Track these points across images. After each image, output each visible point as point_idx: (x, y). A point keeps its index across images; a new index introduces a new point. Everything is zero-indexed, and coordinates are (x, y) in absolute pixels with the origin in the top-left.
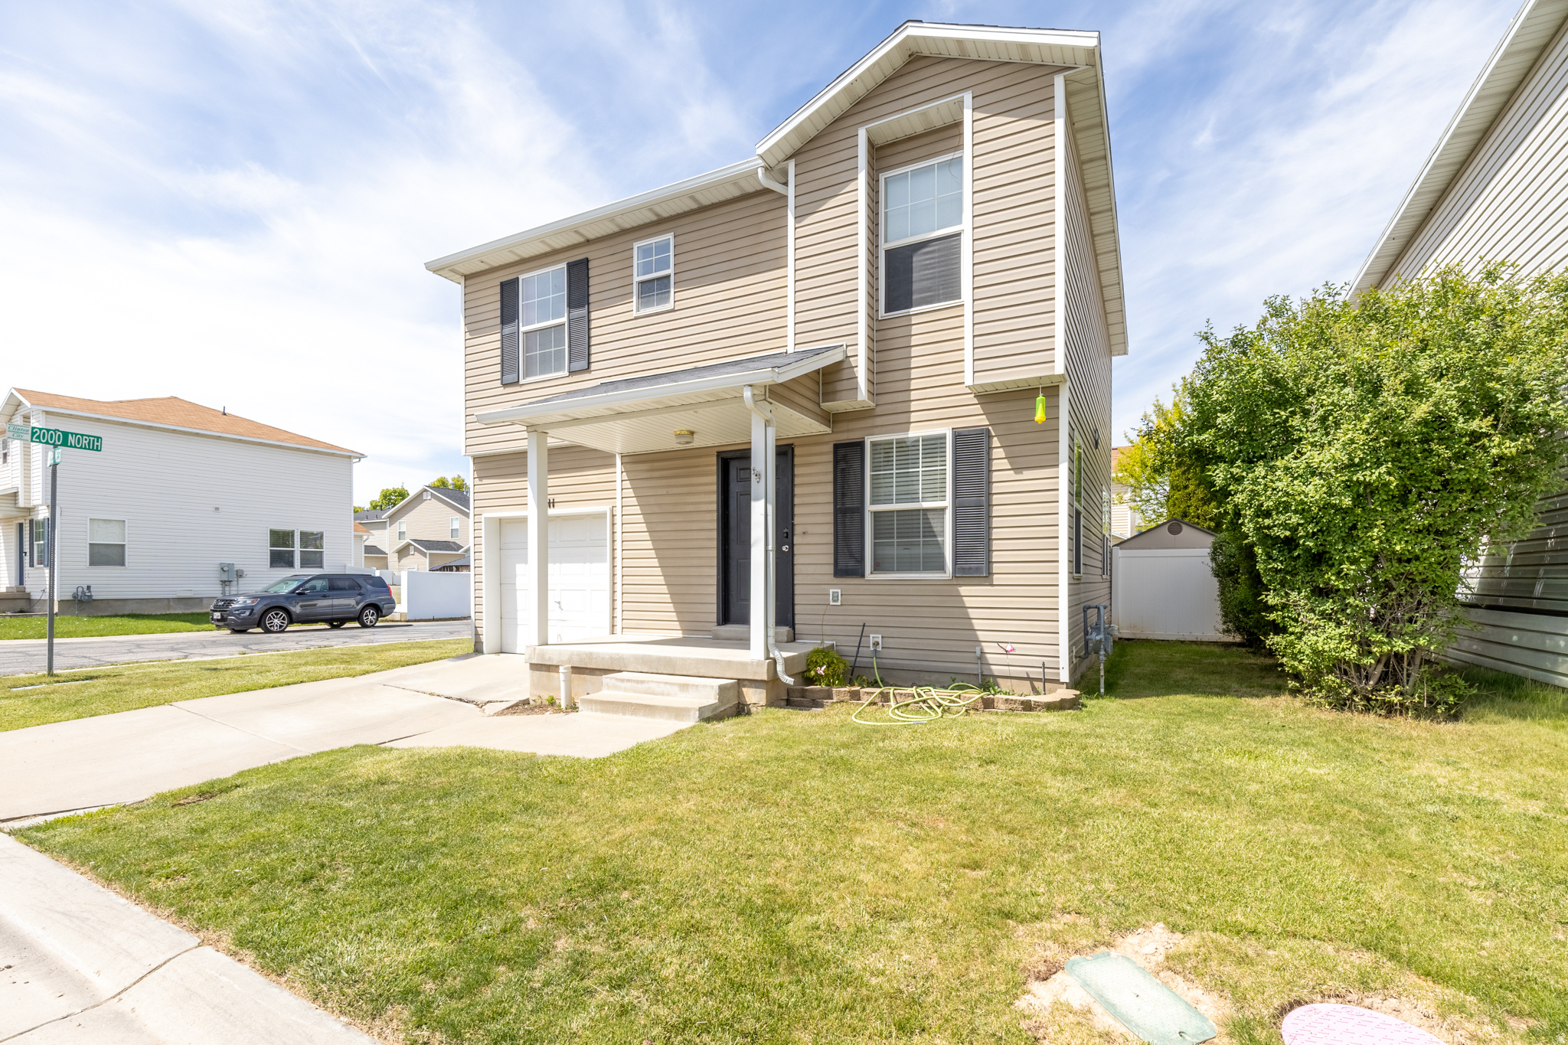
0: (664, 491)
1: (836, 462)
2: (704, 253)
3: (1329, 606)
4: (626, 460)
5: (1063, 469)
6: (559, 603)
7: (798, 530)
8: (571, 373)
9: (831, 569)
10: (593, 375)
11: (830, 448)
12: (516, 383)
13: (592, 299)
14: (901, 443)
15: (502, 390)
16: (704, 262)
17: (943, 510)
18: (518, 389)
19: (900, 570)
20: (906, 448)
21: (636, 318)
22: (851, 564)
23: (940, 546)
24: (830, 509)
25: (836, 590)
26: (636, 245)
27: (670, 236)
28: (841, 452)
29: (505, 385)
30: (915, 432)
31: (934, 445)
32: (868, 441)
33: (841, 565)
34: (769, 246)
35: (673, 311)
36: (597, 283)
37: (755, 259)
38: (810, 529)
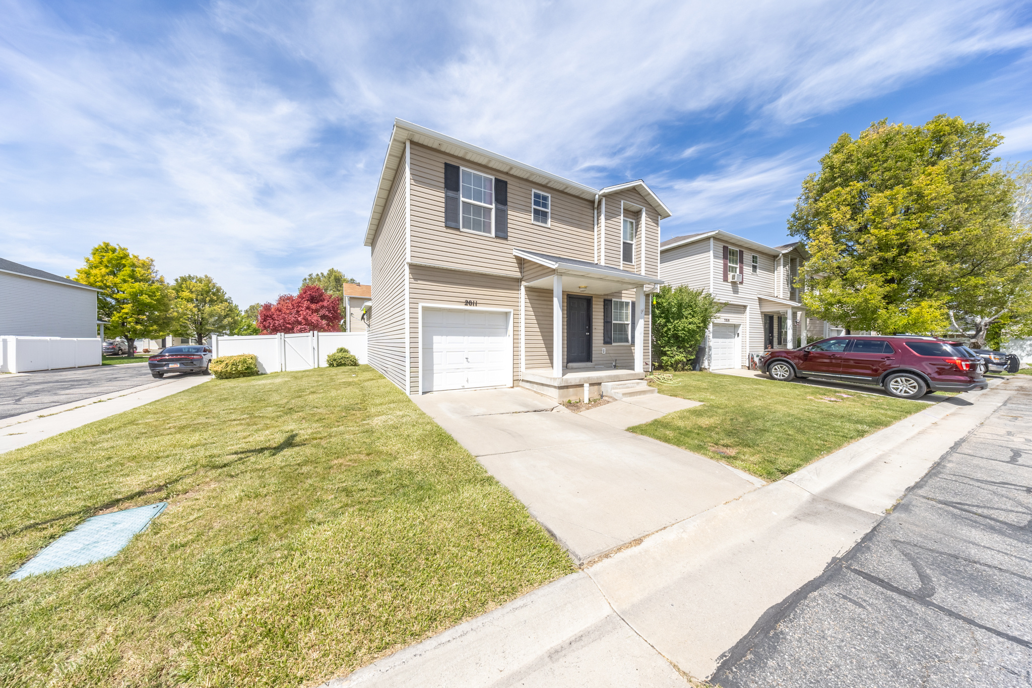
0: (545, 307)
1: (604, 306)
2: (563, 210)
3: (682, 350)
4: (527, 289)
5: (650, 315)
6: (467, 358)
7: (594, 327)
8: (497, 237)
9: (602, 342)
10: (509, 242)
11: (602, 300)
12: (458, 229)
13: (509, 203)
14: (620, 302)
15: (444, 229)
16: (562, 214)
17: (628, 324)
18: (458, 233)
19: (619, 342)
20: (622, 303)
21: (533, 224)
22: (609, 340)
23: (627, 335)
24: (603, 321)
25: (604, 349)
26: (534, 191)
27: (549, 195)
28: (606, 302)
29: (446, 227)
30: (624, 300)
31: (627, 304)
32: (613, 300)
33: (606, 340)
34: (585, 221)
35: (549, 229)
36: (510, 197)
37: (580, 223)
38: (596, 327)
